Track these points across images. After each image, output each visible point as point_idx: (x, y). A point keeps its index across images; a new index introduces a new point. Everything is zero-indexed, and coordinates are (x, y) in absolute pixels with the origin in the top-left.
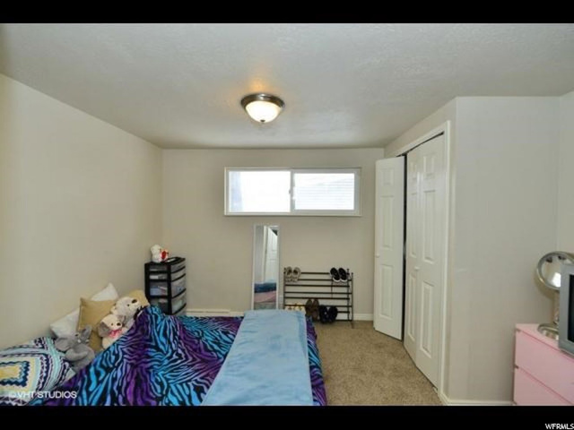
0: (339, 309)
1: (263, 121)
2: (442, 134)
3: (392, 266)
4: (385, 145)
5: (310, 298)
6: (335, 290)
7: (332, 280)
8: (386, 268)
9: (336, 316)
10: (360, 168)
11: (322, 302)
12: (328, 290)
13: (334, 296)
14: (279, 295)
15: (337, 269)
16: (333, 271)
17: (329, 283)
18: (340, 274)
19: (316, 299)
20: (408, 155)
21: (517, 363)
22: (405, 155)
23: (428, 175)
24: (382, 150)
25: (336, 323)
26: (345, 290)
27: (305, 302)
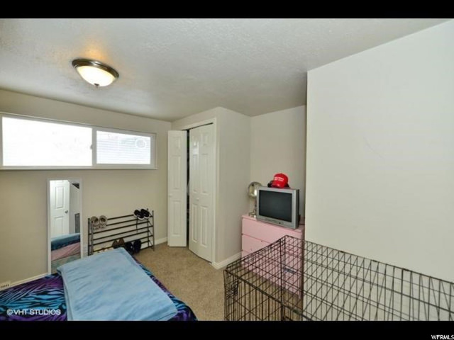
0: (142, 241)
1: (97, 85)
2: (211, 123)
3: (180, 201)
4: (173, 121)
5: (115, 240)
6: (139, 227)
7: (137, 219)
8: (176, 203)
9: (140, 246)
10: (155, 134)
11: (126, 240)
12: (134, 228)
13: (139, 231)
14: (83, 245)
15: (139, 210)
16: (136, 212)
17: (135, 222)
18: (143, 213)
19: (121, 239)
20: (190, 131)
21: (243, 232)
22: (188, 131)
23: (205, 145)
24: (170, 123)
25: (141, 252)
26: (145, 225)
27: (111, 243)
